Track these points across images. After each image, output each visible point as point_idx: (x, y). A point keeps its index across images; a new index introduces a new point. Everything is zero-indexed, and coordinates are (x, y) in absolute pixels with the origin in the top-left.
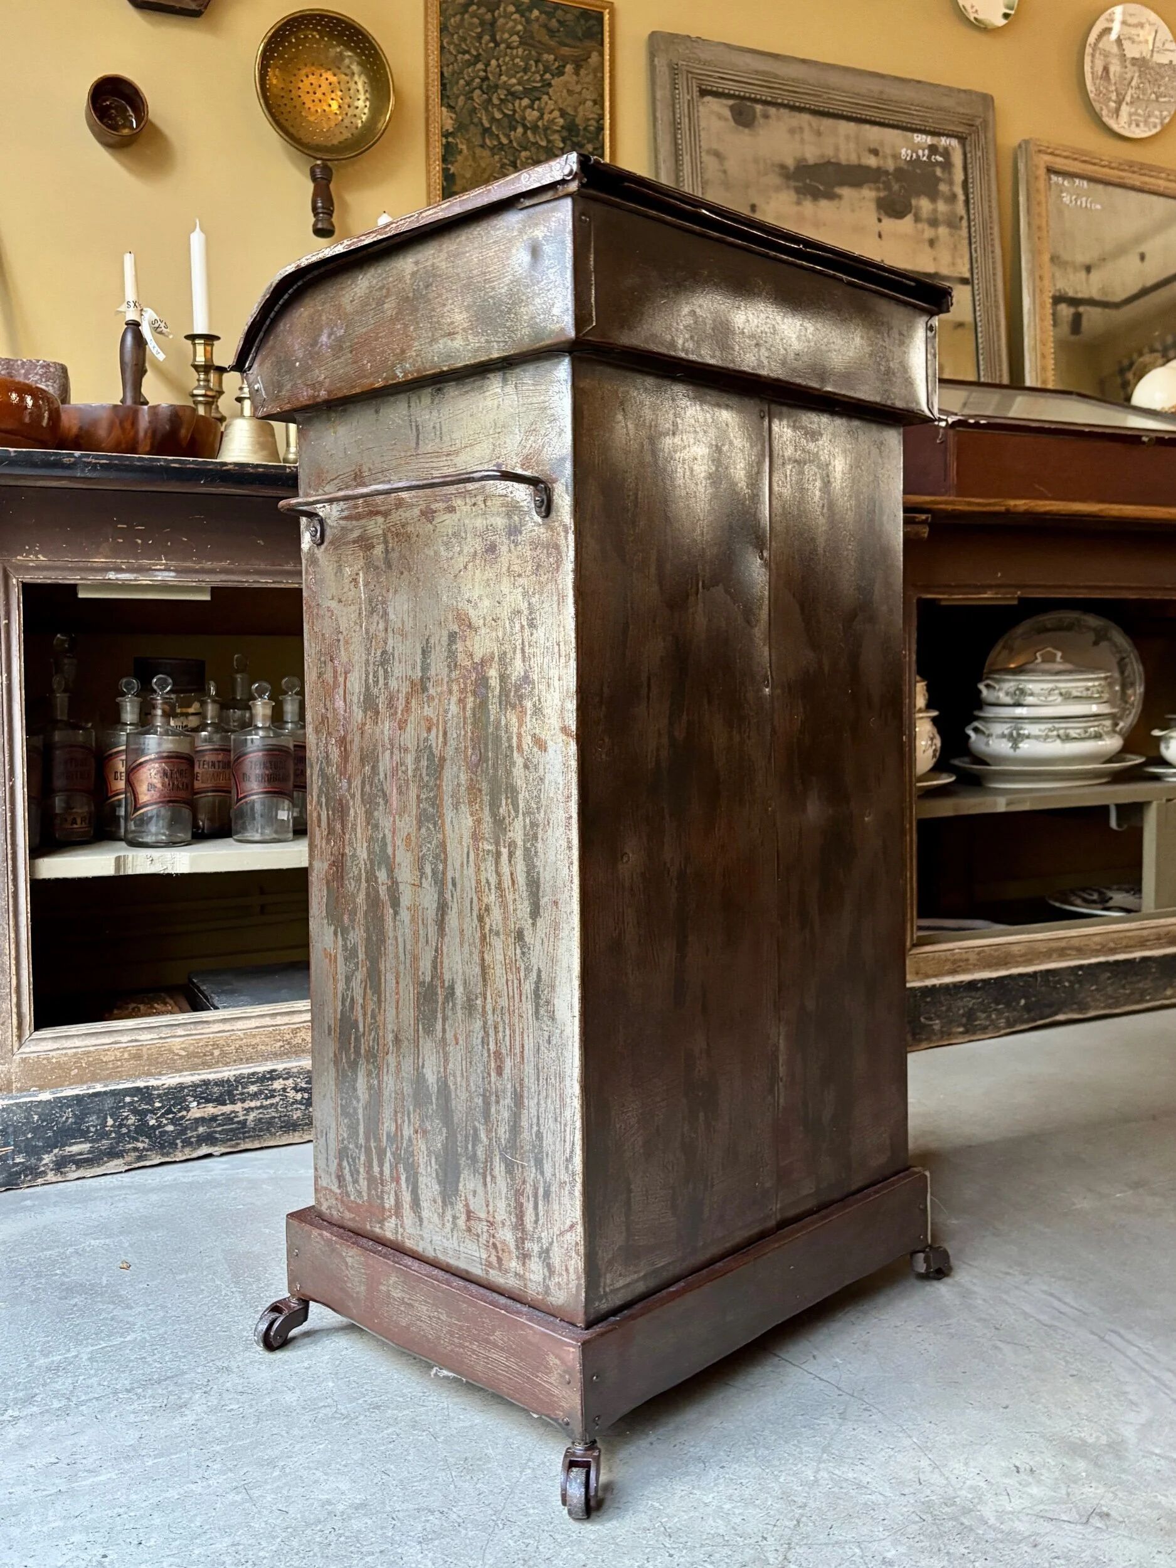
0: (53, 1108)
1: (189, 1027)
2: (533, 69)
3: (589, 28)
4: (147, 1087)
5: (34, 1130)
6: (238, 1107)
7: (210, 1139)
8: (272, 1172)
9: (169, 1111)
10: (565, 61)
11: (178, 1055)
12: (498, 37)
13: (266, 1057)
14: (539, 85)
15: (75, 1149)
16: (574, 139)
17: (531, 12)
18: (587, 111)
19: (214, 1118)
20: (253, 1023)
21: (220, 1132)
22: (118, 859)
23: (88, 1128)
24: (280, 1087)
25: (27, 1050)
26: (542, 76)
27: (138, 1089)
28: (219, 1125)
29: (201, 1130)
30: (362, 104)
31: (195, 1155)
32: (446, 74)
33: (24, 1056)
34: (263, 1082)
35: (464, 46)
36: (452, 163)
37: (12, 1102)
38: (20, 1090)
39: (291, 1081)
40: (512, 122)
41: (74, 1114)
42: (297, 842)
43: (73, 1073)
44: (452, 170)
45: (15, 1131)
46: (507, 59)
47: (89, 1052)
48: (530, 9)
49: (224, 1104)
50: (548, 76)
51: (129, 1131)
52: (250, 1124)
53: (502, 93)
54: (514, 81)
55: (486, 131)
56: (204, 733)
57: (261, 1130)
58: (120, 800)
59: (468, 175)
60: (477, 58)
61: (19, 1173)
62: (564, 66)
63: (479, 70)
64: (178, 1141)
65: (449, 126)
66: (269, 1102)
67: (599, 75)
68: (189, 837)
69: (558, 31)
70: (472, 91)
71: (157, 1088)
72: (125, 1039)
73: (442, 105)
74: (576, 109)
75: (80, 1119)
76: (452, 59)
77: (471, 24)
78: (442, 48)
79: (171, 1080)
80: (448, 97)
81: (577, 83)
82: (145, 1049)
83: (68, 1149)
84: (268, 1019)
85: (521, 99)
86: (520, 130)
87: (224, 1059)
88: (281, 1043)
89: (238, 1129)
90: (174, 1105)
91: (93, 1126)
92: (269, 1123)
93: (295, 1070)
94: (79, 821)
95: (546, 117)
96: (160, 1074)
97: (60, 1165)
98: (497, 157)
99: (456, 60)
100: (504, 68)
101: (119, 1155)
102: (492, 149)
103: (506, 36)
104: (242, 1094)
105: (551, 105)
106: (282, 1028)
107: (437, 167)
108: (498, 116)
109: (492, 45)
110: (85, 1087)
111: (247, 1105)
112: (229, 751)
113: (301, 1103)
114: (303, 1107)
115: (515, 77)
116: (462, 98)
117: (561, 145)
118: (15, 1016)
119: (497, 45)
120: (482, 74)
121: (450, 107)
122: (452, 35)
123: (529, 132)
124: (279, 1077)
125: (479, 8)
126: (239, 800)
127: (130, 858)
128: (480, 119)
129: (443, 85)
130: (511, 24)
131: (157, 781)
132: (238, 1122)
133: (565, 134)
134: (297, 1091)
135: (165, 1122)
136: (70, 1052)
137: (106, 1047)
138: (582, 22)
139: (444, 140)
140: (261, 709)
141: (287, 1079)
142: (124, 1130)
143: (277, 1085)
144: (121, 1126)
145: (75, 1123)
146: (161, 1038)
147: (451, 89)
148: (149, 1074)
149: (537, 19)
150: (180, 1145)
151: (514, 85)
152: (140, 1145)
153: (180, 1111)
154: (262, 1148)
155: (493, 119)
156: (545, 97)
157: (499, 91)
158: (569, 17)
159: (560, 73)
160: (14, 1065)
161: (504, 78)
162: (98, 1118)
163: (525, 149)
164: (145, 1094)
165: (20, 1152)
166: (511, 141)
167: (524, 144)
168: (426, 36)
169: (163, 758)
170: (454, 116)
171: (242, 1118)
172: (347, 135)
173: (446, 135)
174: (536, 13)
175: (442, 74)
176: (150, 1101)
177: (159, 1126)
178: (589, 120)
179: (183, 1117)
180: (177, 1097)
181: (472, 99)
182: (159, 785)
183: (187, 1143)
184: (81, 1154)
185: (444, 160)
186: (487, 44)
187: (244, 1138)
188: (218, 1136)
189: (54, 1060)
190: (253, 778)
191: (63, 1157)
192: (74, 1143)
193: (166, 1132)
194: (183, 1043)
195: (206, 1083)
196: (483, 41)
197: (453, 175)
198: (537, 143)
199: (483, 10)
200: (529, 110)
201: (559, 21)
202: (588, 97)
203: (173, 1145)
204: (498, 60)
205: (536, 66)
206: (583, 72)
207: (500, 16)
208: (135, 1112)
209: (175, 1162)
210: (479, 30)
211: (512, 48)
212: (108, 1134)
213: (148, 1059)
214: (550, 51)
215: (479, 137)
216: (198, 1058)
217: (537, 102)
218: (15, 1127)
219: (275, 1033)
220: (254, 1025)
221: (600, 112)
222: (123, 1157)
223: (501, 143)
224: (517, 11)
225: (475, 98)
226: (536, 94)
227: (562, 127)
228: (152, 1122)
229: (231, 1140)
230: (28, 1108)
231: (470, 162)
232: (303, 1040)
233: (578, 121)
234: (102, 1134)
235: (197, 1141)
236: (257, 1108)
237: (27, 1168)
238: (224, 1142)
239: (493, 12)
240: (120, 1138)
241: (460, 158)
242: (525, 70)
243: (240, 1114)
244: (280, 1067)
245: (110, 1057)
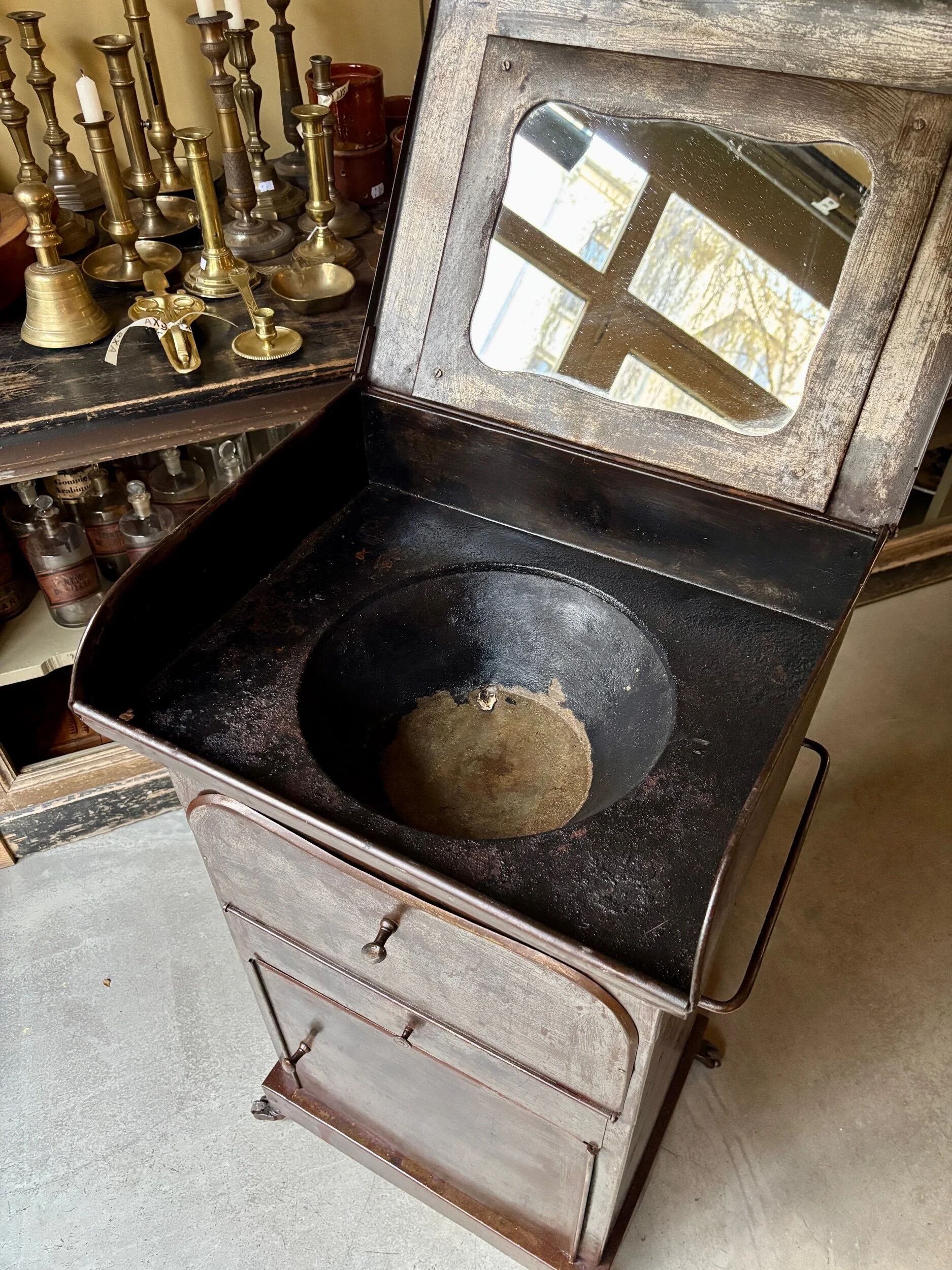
4: (114, 791)
5: (38, 827)
7: (165, 805)
9: (133, 799)
15: (72, 828)
19: (167, 795)
23: (76, 818)
25: (17, 789)
27: (107, 793)
29: (159, 802)
33: (15, 792)
37: (16, 818)
38: (21, 810)
41: (64, 814)
45: (24, 830)
47: (63, 779)
51: (107, 813)
61: (36, 847)
71: (121, 790)
72: (87, 768)
75: (69, 815)
79: (129, 784)
90: (135, 796)
96: (121, 780)
110: (67, 797)
131: (63, 586)
135: (132, 804)
136: (48, 783)
137: (75, 773)
142: (103, 814)
144: (100, 812)
145: (66, 818)
146: (115, 762)
148: (112, 783)
150: (146, 811)
152: (118, 818)
153: (140, 797)
160: (9, 798)
162: (82, 812)
164: (114, 795)
165: (33, 838)
169: (66, 570)
176: (117, 797)
177: (128, 807)
179: (144, 800)
180: (136, 791)
182: (66, 590)
183: (151, 810)
184: (77, 830)
189: (38, 790)
191: (65, 834)
192: (69, 828)
193: (134, 808)
194: (132, 762)
195: (156, 781)
203: (141, 813)
208: (108, 804)
209: (146, 819)
212: (92, 818)
213: (108, 775)
216: (145, 765)
218: (24, 828)
222: (107, 824)
228: (122, 806)
230: (30, 818)
234: (88, 818)
235: (158, 807)
240: (102, 817)
245: (79, 779)
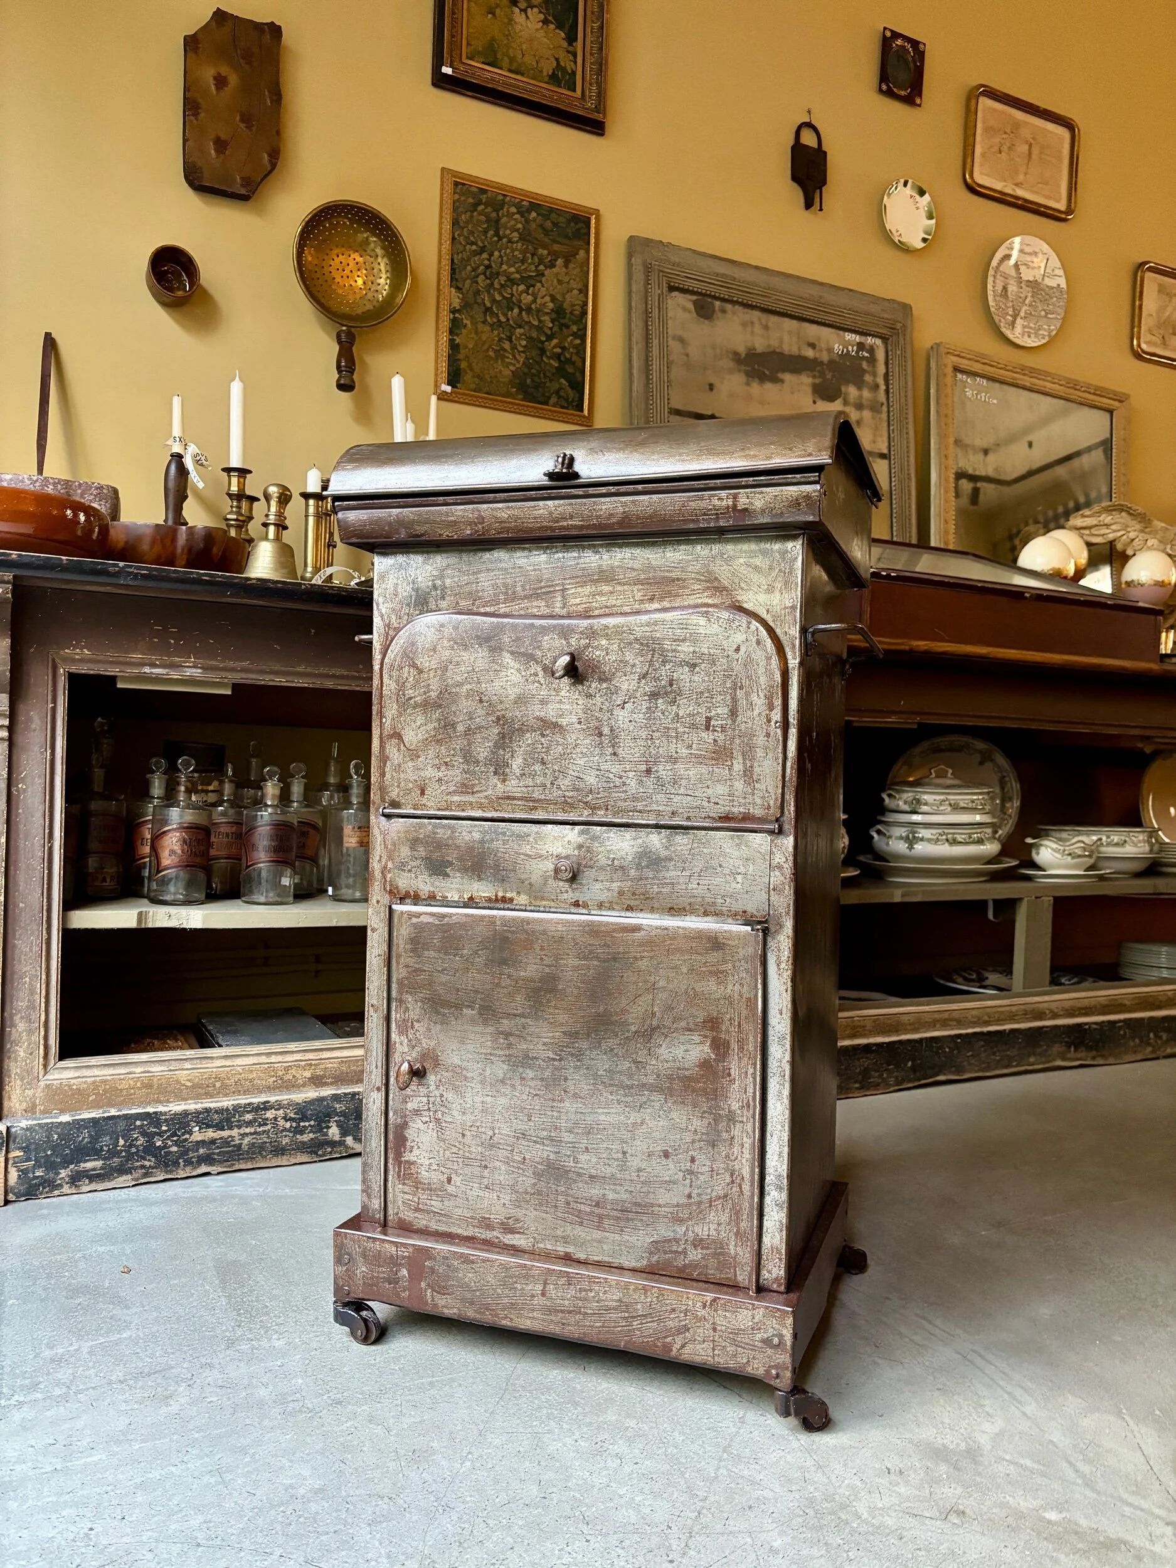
0: (71, 1130)
1: (195, 1062)
2: (530, 261)
3: (578, 230)
4: (156, 1113)
5: (53, 1149)
6: (235, 1132)
7: (208, 1160)
8: (261, 1190)
9: (174, 1134)
10: (556, 256)
11: (184, 1085)
12: (501, 233)
13: (260, 1090)
14: (534, 274)
15: (89, 1165)
16: (562, 321)
17: (530, 213)
18: (572, 298)
19: (213, 1141)
20: (251, 1060)
21: (218, 1154)
22: (140, 914)
23: (102, 1147)
24: (271, 1117)
25: (51, 1077)
26: (536, 267)
27: (148, 1114)
28: (218, 1147)
29: (201, 1151)
30: (383, 282)
31: (195, 1173)
32: (456, 261)
33: (48, 1082)
34: (257, 1111)
35: (472, 238)
36: (457, 335)
37: (35, 1122)
38: (44, 1112)
39: (281, 1111)
40: (510, 304)
41: (90, 1136)
42: (296, 905)
43: (91, 1099)
44: (458, 341)
45: (36, 1149)
46: (508, 251)
47: (106, 1081)
48: (529, 211)
49: (222, 1129)
50: (541, 267)
51: (138, 1151)
52: (245, 1147)
53: (503, 279)
54: (512, 270)
55: (488, 310)
56: (220, 808)
57: (253, 1153)
58: (145, 863)
59: (471, 346)
60: (483, 250)
61: (37, 1186)
62: (556, 260)
63: (484, 260)
64: (181, 1161)
65: (456, 303)
66: (262, 1129)
67: (585, 268)
68: (203, 897)
69: (552, 231)
70: (477, 277)
71: (165, 1114)
72: (139, 1070)
73: (451, 286)
74: (564, 295)
75: (95, 1139)
76: (461, 249)
77: (479, 221)
78: (453, 239)
79: (177, 1107)
80: (457, 280)
81: (566, 274)
82: (155, 1080)
83: (82, 1165)
84: (264, 1057)
85: (518, 285)
86: (516, 311)
87: (225, 1091)
88: (274, 1079)
89: (233, 1151)
90: (179, 1129)
91: (106, 1145)
92: (260, 1147)
93: (286, 1102)
94: (108, 880)
95: (539, 301)
96: (168, 1101)
97: (75, 1180)
98: (496, 332)
99: (465, 250)
100: (505, 258)
101: (128, 1171)
102: (491, 325)
103: (508, 232)
104: (239, 1121)
105: (543, 291)
106: (276, 1065)
107: (445, 338)
108: (498, 298)
109: (496, 239)
110: (101, 1111)
111: (242, 1131)
112: (241, 824)
113: (289, 1130)
114: (291, 1135)
115: (514, 266)
116: (468, 281)
117: (551, 325)
118: (42, 1047)
119: (500, 239)
120: (486, 262)
121: (458, 289)
122: (463, 228)
123: (524, 313)
124: (271, 1108)
125: (486, 208)
126: (248, 867)
127: (151, 914)
128: (483, 300)
129: (453, 270)
130: (513, 223)
131: (177, 848)
132: (234, 1146)
133: (554, 316)
134: (287, 1121)
135: (170, 1143)
136: (88, 1080)
137: (122, 1077)
138: (572, 224)
139: (452, 316)
140: (271, 789)
141: (278, 1109)
142: (134, 1150)
143: (270, 1114)
144: (131, 1146)
145: (90, 1143)
146: (170, 1070)
147: (460, 272)
148: (159, 1101)
149: (534, 220)
150: (182, 1164)
151: (513, 273)
152: (147, 1163)
153: (183, 1134)
154: (253, 1169)
155: (494, 301)
156: (539, 285)
157: (500, 277)
158: (561, 219)
159: (552, 266)
160: (39, 1090)
161: (505, 267)
162: (111, 1139)
163: (520, 327)
164: (154, 1119)
165: (40, 1167)
166: (508, 320)
167: (519, 322)
168: (441, 229)
169: (184, 828)
170: (461, 296)
171: (238, 1142)
172: (369, 307)
173: (453, 311)
174: (534, 214)
175: (452, 260)
176: (158, 1126)
177: (165, 1147)
178: (575, 305)
179: (186, 1140)
180: (181, 1122)
181: (477, 282)
182: (179, 852)
183: (188, 1163)
184: (94, 1169)
185: (451, 332)
186: (491, 238)
187: (238, 1160)
188: (216, 1157)
189: (75, 1087)
190: (261, 848)
191: (78, 1172)
192: (88, 1160)
193: (171, 1152)
194: (189, 1075)
195: (207, 1111)
196: (489, 235)
197: (458, 345)
198: (530, 322)
199: (489, 210)
200: (525, 295)
201: (553, 223)
202: (575, 286)
203: (176, 1164)
204: (500, 252)
205: (532, 259)
206: (571, 266)
207: (503, 216)
208: (144, 1134)
209: (177, 1179)
210: (485, 226)
211: (512, 243)
212: (119, 1154)
213: (158, 1088)
214: (544, 247)
215: (482, 315)
216: (201, 1089)
217: (531, 289)
218: (37, 1144)
219: (270, 1069)
220: (251, 1063)
221: (584, 299)
222: (131, 1173)
223: (499, 321)
224: (518, 213)
225: (480, 282)
226: (532, 282)
227: (552, 310)
228: (159, 1143)
229: (227, 1161)
230: (49, 1128)
231: (473, 335)
232: (294, 1076)
233: (565, 305)
234: (114, 1153)
235: (197, 1161)
236: (251, 1134)
237: (45, 1181)
238: (221, 1162)
239: (497, 211)
240: (130, 1157)
241: (463, 331)
242: (523, 261)
243: (237, 1138)
244: (273, 1099)
245: (124, 1085)
